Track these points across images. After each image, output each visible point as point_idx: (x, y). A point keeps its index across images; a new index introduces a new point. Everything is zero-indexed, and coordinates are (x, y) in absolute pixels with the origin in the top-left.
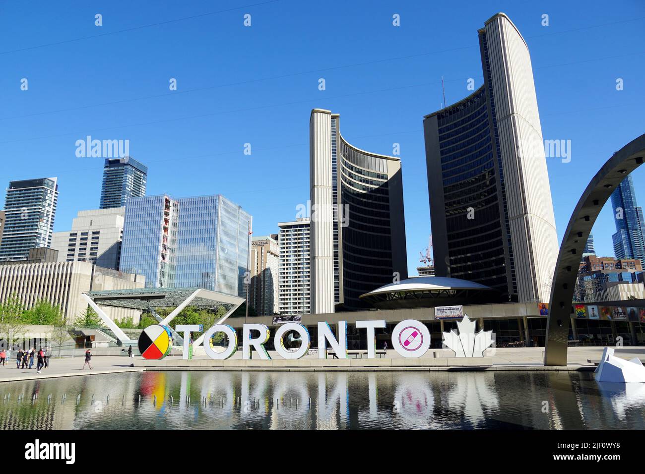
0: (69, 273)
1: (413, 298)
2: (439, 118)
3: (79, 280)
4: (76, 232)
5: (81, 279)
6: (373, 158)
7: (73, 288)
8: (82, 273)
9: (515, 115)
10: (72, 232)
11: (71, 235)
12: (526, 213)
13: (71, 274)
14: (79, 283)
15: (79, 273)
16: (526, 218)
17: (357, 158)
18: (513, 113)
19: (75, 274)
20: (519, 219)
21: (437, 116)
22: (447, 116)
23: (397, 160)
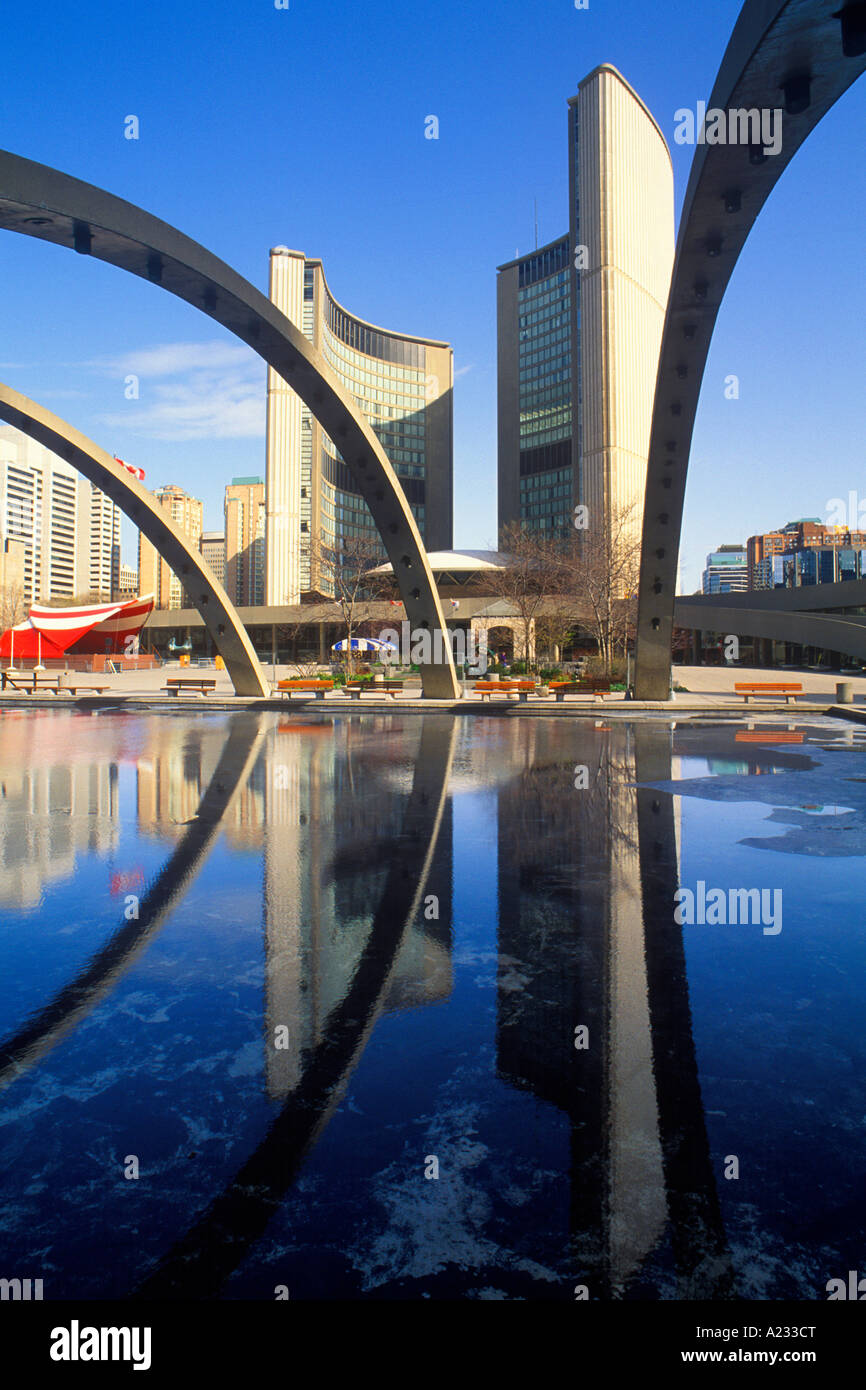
2: (521, 269)
6: (399, 342)
18: (605, 265)
21: (518, 267)
22: (534, 268)
23: (445, 347)
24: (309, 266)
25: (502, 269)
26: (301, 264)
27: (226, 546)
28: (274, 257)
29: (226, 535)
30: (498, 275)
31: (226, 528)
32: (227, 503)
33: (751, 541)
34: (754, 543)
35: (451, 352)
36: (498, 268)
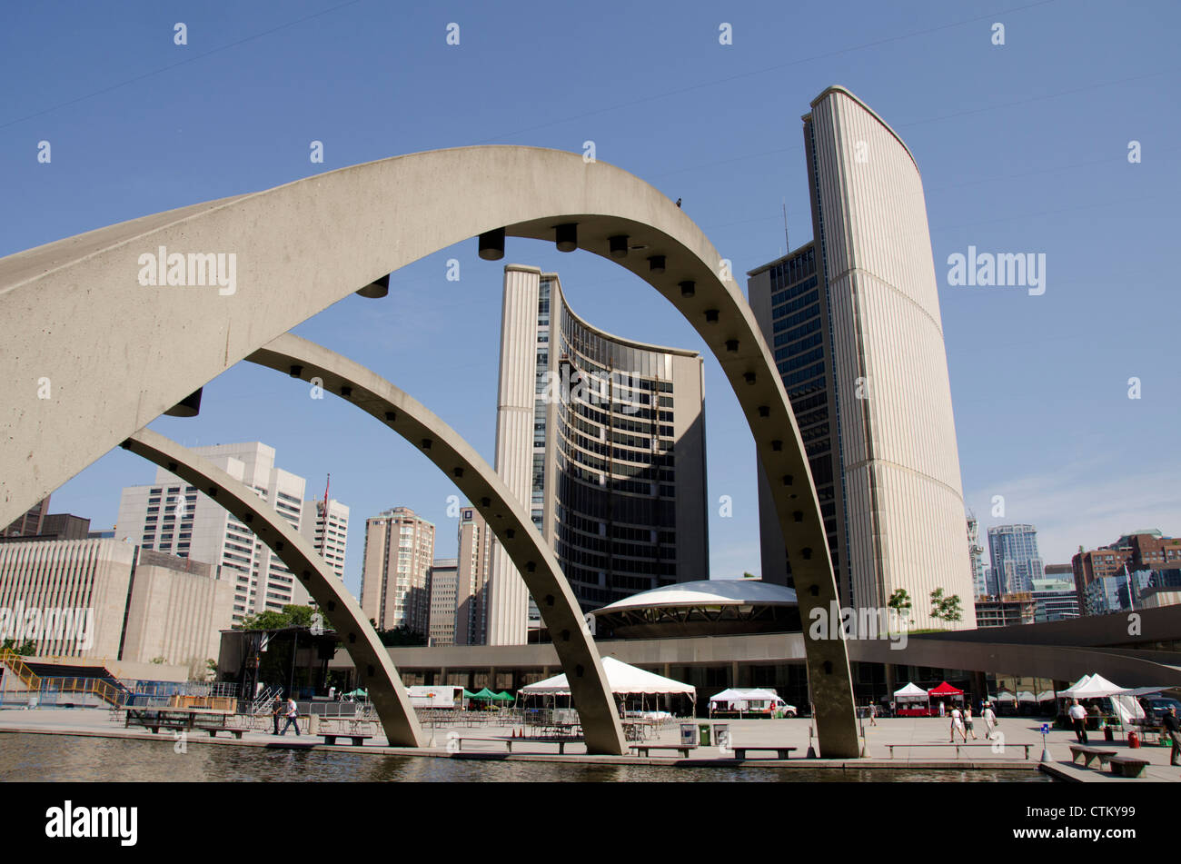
0: (93, 559)
1: (672, 621)
2: (773, 276)
3: (110, 573)
4: (160, 487)
5: (113, 571)
6: (644, 352)
7: (98, 586)
8: (114, 560)
9: (856, 271)
10: (154, 488)
11: (153, 492)
12: (871, 459)
13: (96, 560)
14: (109, 578)
15: (109, 559)
16: (870, 468)
17: (611, 354)
18: (853, 268)
19: (102, 562)
20: (859, 470)
21: (769, 272)
22: (786, 272)
23: (694, 356)
24: (546, 281)
25: (754, 274)
26: (536, 278)
27: (458, 575)
28: (509, 273)
29: (459, 562)
30: (749, 280)
31: (459, 555)
32: (461, 527)
33: (1077, 559)
34: (1081, 562)
35: (701, 361)
36: (749, 274)
